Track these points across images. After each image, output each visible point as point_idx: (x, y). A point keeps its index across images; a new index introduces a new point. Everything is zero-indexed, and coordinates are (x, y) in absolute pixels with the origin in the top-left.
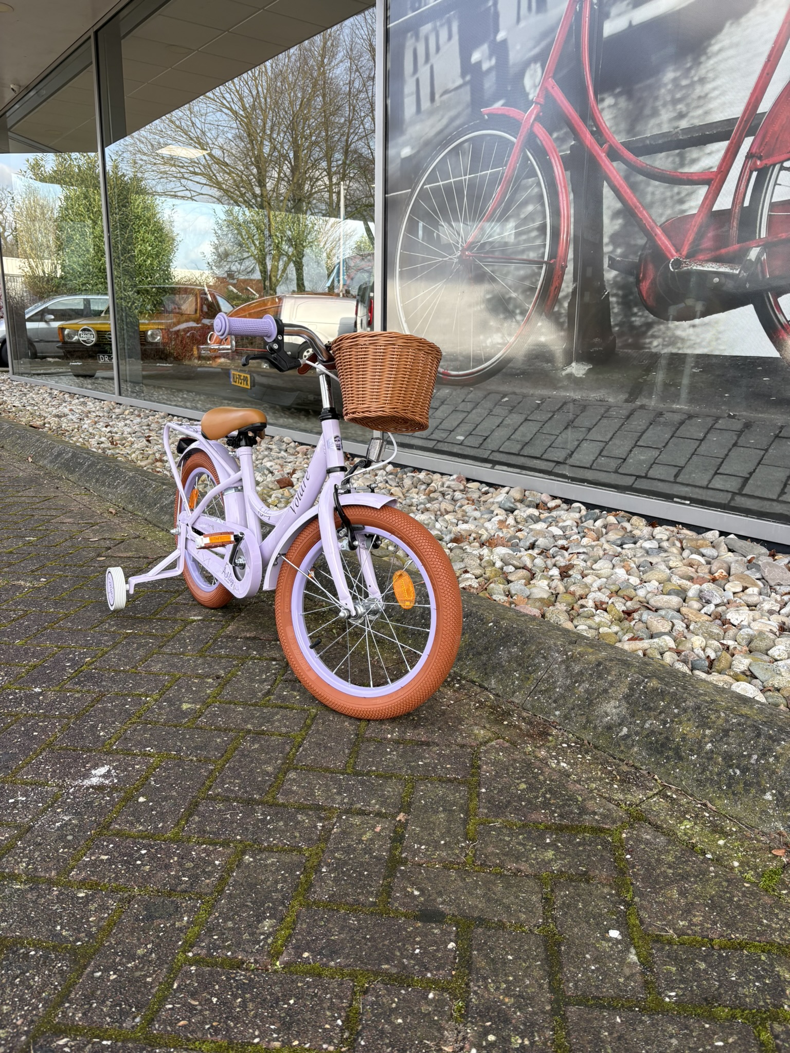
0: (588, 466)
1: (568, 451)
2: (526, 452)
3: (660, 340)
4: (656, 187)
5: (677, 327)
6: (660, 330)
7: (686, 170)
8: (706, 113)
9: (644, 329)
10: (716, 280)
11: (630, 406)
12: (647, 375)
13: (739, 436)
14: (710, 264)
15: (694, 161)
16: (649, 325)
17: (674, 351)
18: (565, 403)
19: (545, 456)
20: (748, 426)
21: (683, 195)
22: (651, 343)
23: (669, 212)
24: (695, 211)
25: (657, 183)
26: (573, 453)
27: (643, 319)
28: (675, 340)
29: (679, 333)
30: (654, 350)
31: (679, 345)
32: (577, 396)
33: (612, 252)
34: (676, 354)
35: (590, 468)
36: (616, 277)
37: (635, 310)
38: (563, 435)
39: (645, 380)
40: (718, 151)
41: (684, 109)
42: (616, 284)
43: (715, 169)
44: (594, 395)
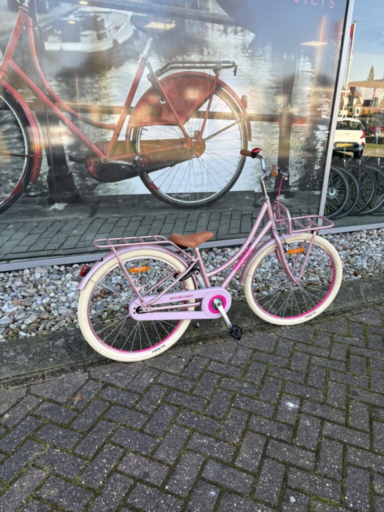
0: (74, 247)
1: (61, 243)
2: (32, 249)
3: (102, 191)
4: (90, 127)
5: (109, 185)
6: (101, 187)
7: (103, 123)
8: (109, 101)
9: (93, 186)
10: (123, 167)
11: (92, 219)
12: (98, 205)
13: (141, 222)
14: (120, 161)
15: (106, 120)
16: (96, 185)
17: (110, 194)
18: (54, 222)
19: (46, 249)
20: (144, 218)
21: (103, 132)
22: (98, 192)
23: (97, 139)
24: (110, 140)
25: (90, 126)
26: (63, 243)
27: (92, 183)
28: (109, 190)
29: (110, 187)
30: (100, 195)
31: (111, 192)
32: (61, 218)
33: (70, 153)
34: (111, 196)
35: (75, 248)
36: (74, 164)
37: (87, 179)
38: (56, 237)
39: (97, 207)
40: (116, 118)
41: (98, 97)
42: (74, 167)
43: (116, 125)
44: (70, 217)
